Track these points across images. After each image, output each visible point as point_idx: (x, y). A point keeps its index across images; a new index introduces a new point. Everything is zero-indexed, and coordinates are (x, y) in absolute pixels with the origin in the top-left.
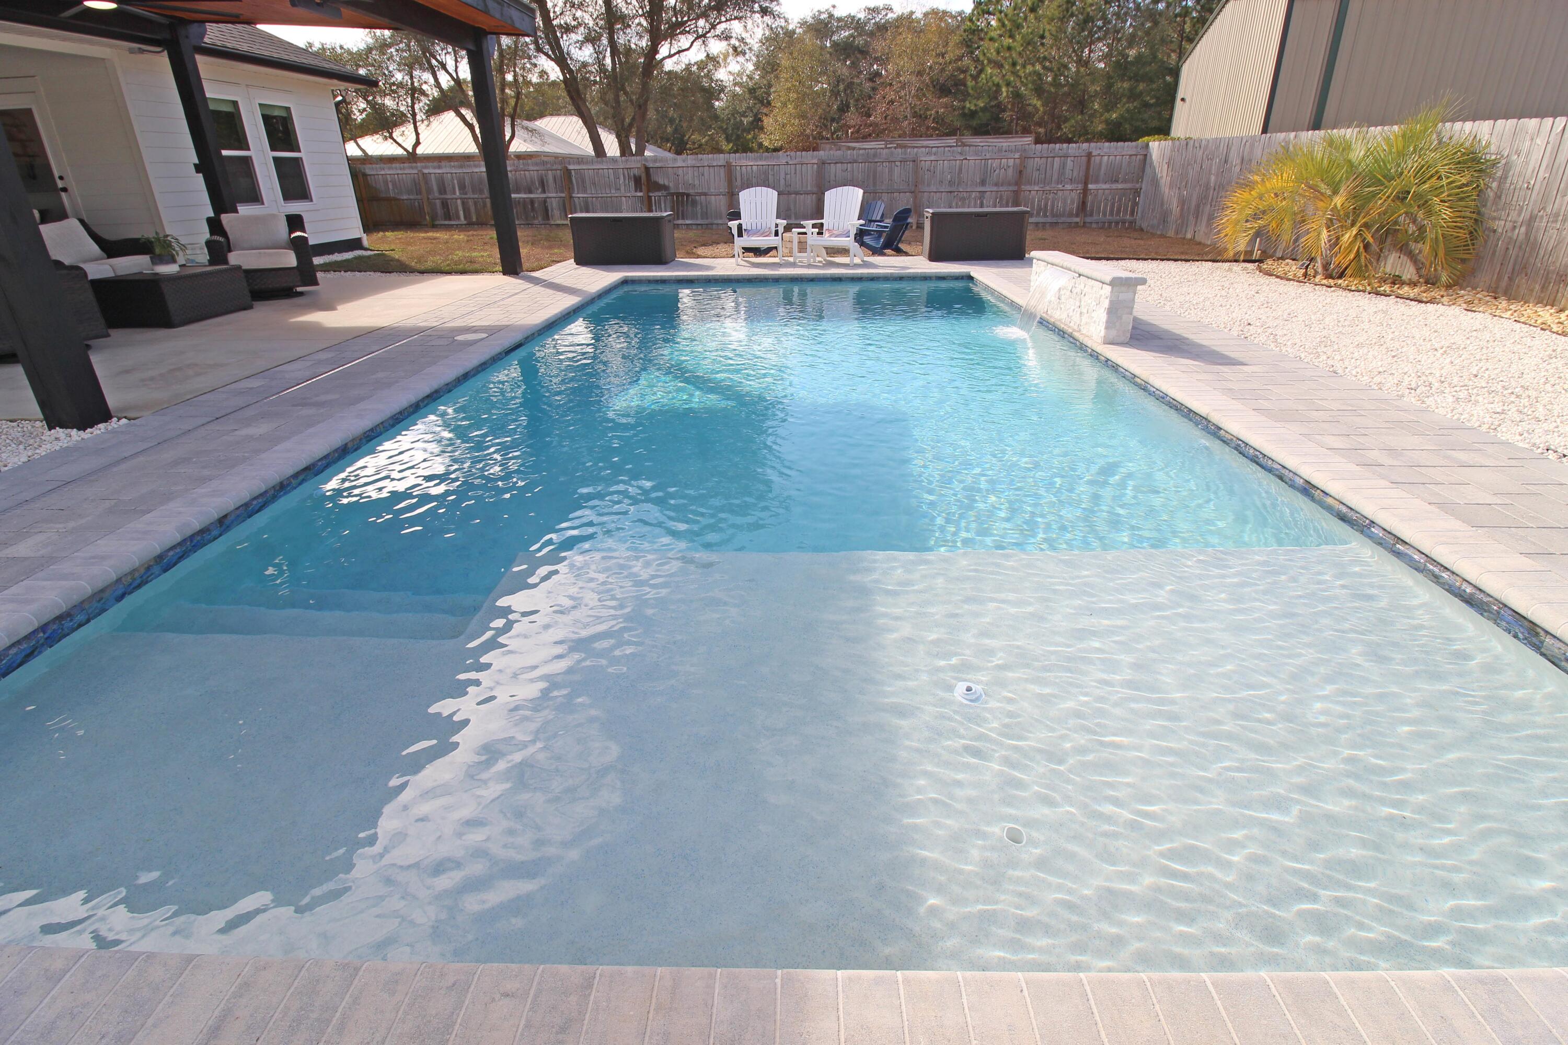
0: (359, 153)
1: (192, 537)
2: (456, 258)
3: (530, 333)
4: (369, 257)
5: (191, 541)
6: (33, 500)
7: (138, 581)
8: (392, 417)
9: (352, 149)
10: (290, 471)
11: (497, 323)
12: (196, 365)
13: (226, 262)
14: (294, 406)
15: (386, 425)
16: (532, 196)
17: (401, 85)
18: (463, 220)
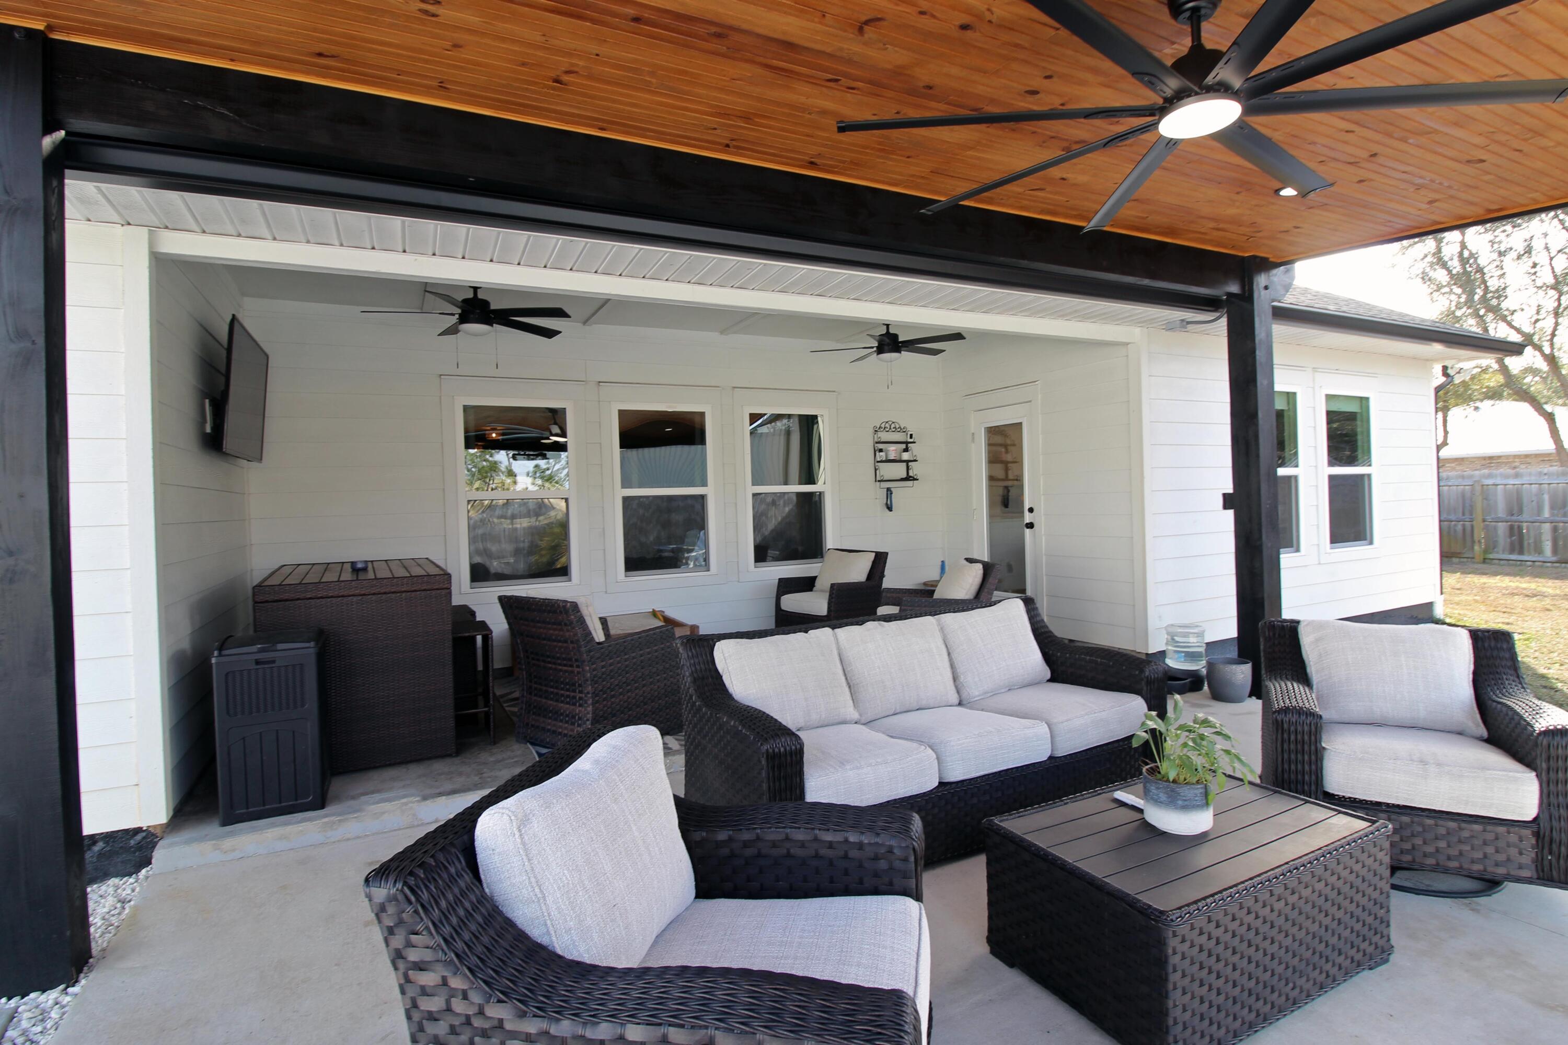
18: (1548, 555)
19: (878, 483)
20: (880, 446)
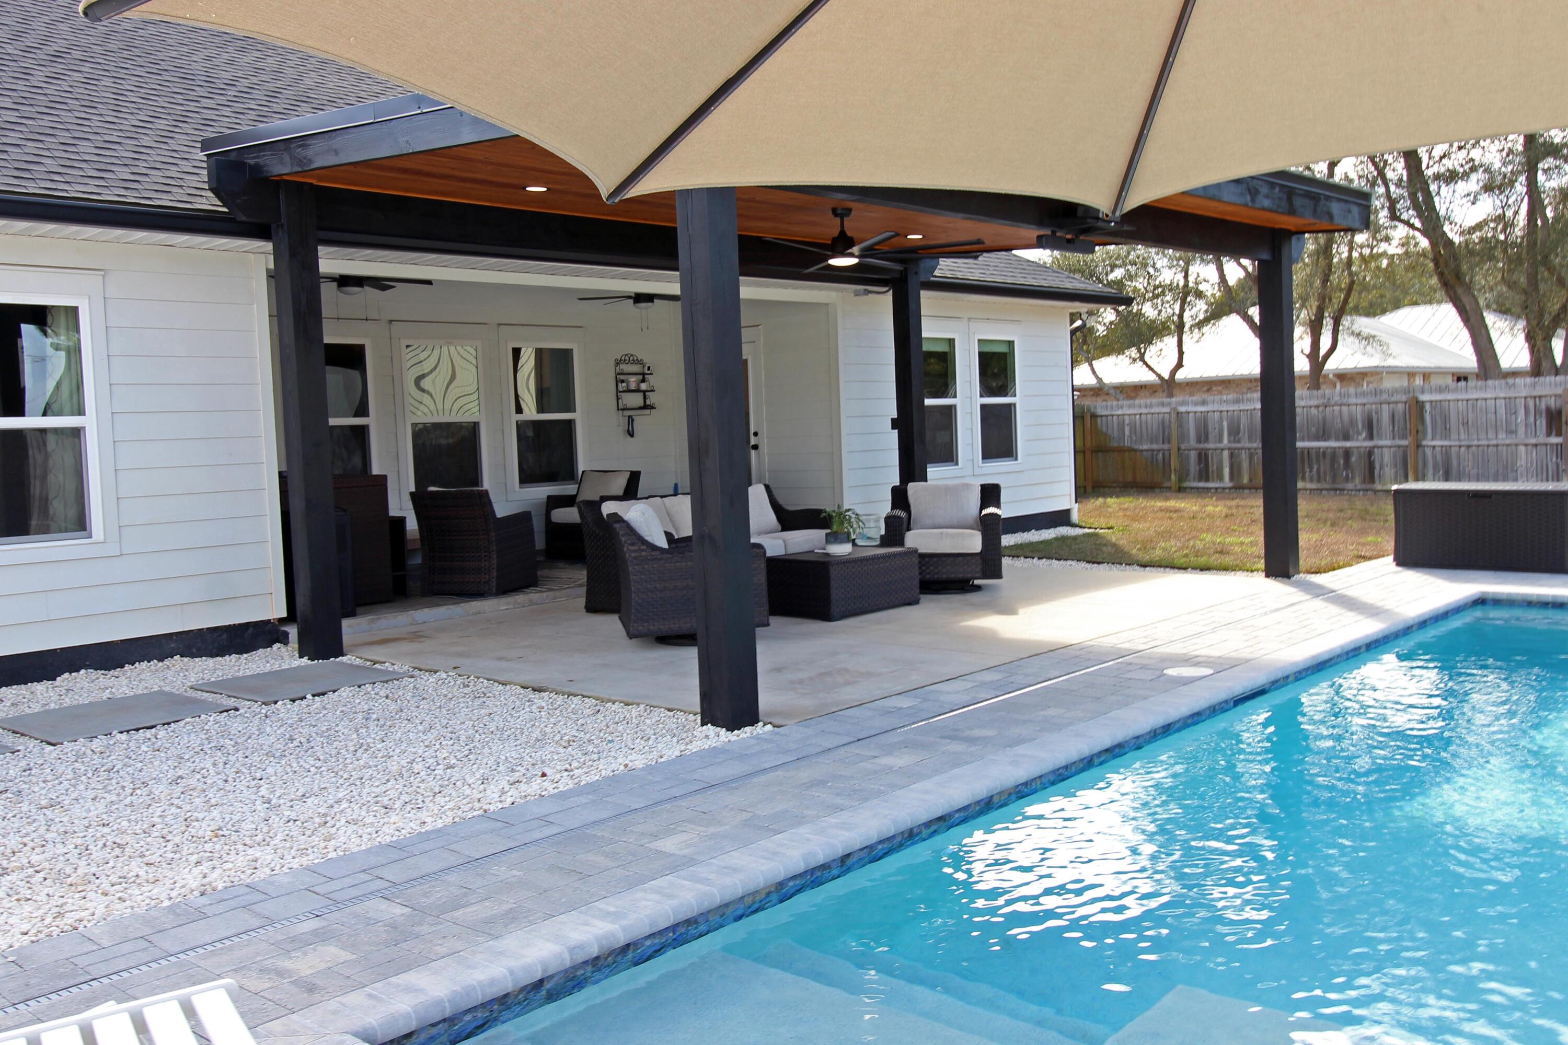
0: (1091, 381)
1: (814, 870)
2: (1199, 545)
3: (1280, 675)
4: (1075, 538)
5: (812, 875)
6: (682, 797)
7: (756, 906)
8: (1054, 772)
9: (1083, 376)
10: (924, 817)
11: (1234, 655)
12: (846, 670)
13: (901, 543)
14: (942, 737)
15: (1044, 780)
16: (1348, 444)
17: (1171, 288)
18: (1227, 482)
19: (621, 412)
20: (622, 377)
